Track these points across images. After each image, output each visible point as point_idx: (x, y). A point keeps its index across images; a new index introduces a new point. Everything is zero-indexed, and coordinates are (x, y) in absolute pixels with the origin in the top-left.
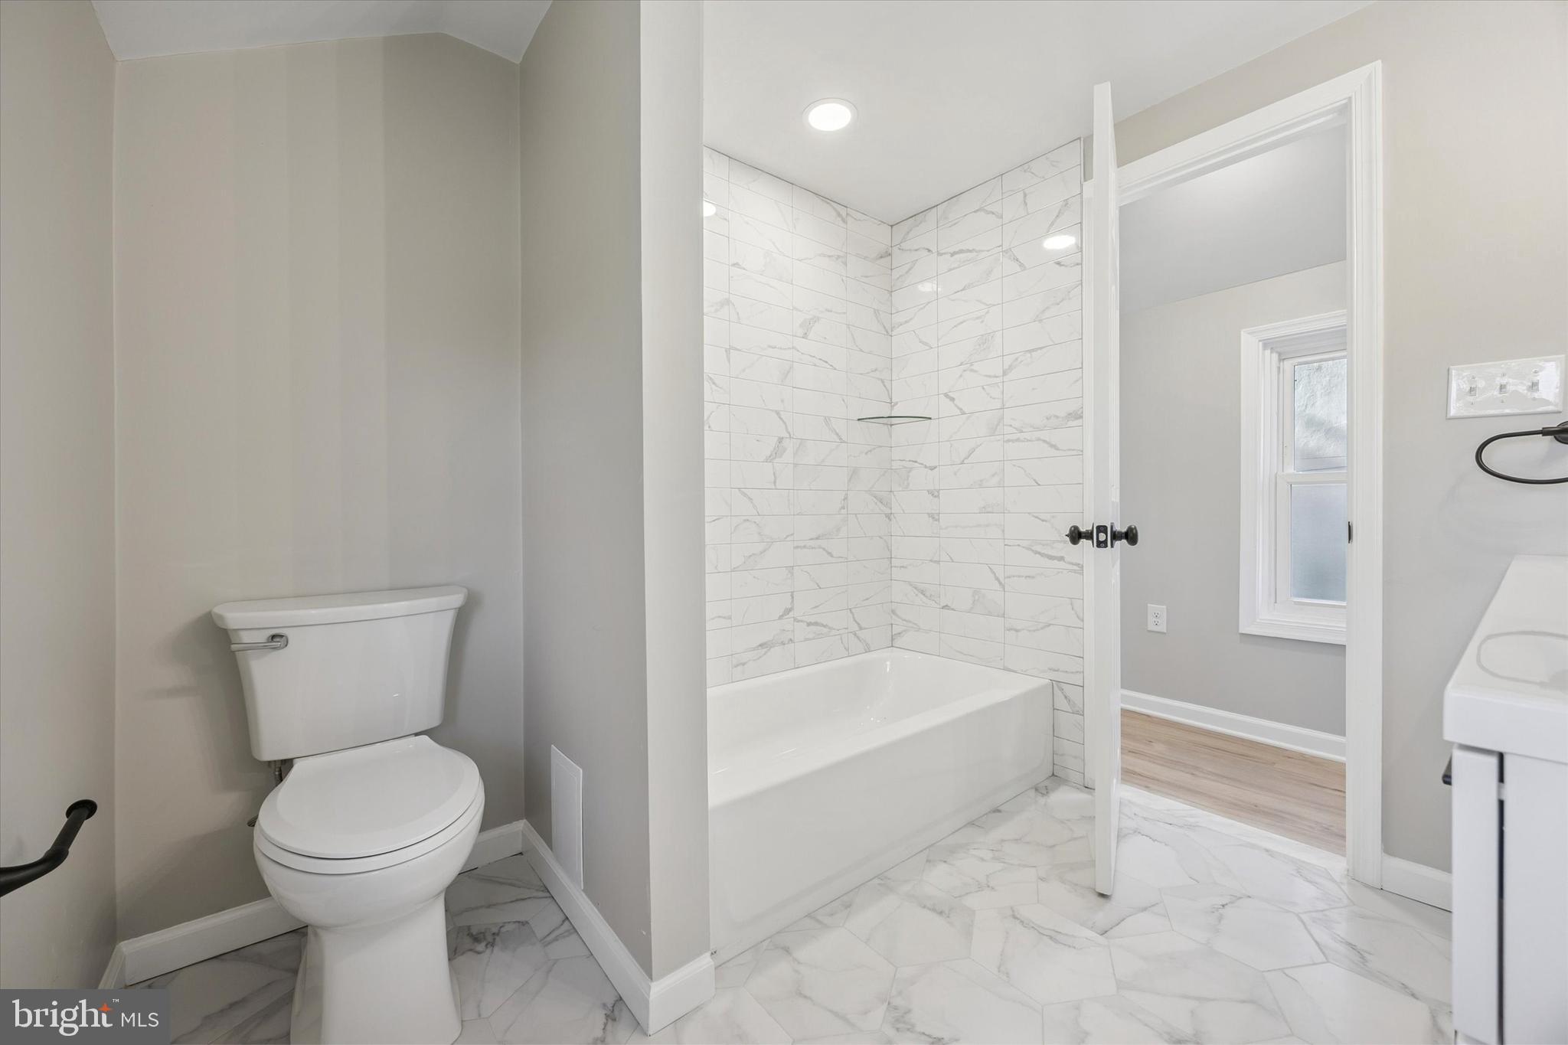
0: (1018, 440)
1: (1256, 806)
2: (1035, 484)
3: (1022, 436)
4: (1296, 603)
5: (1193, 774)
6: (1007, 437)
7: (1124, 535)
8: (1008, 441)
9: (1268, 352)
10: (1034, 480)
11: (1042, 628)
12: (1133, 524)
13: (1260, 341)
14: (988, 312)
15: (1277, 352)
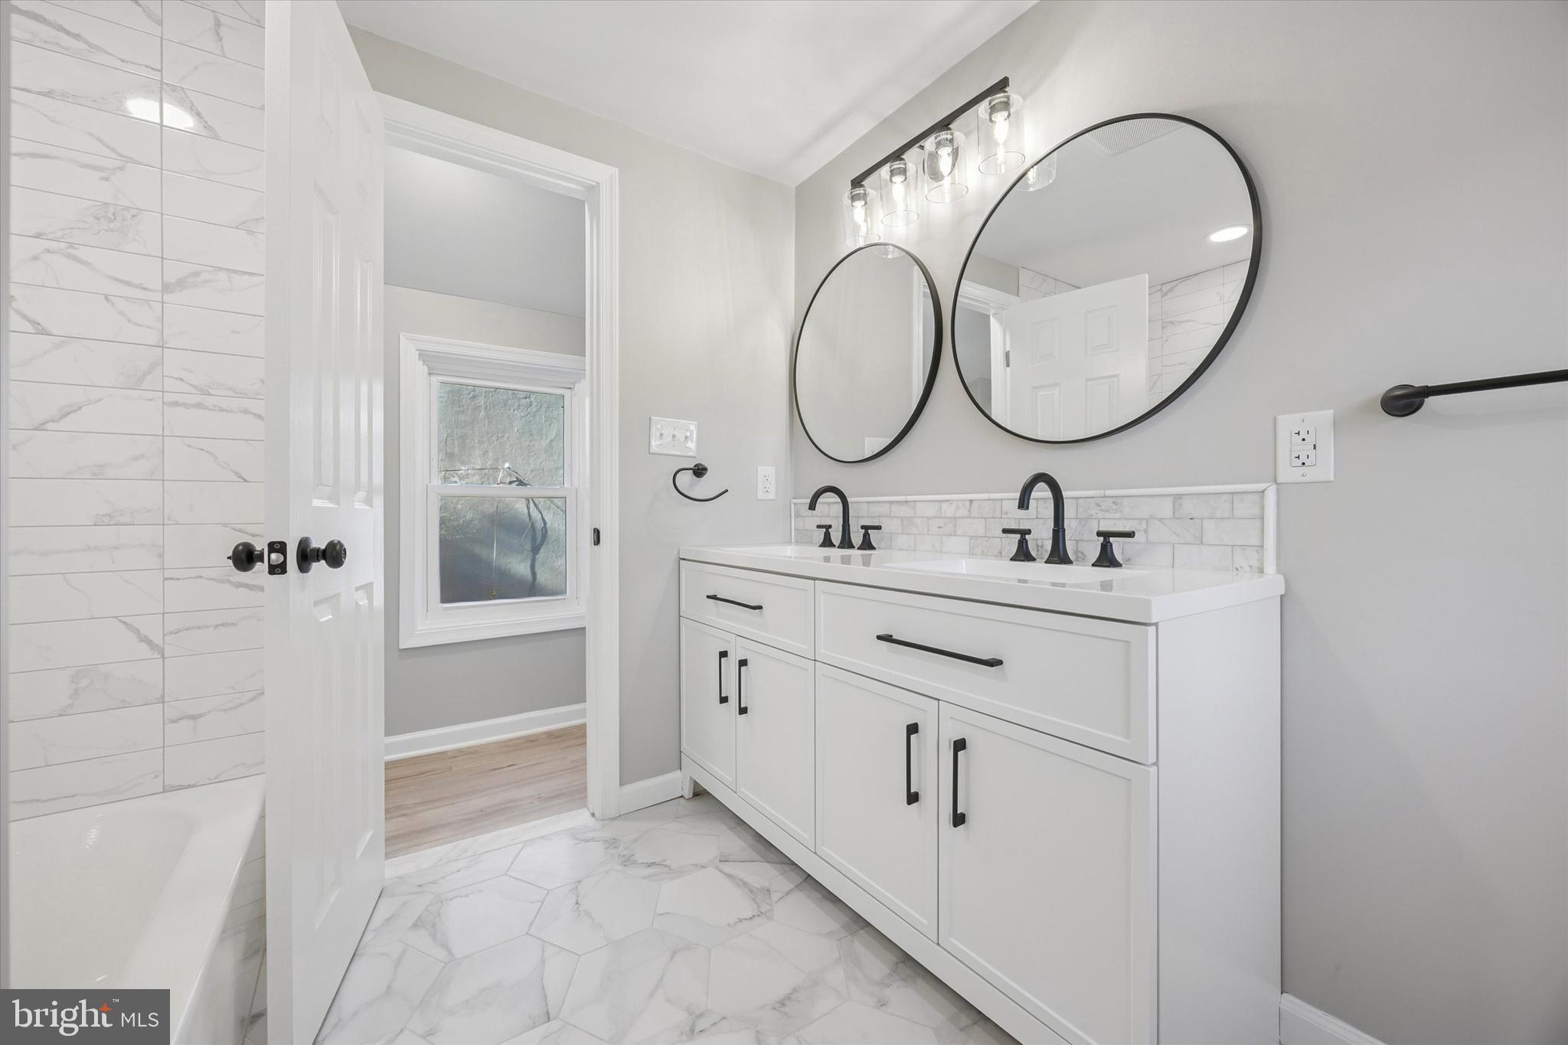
0: (198, 406)
1: (482, 811)
2: (235, 478)
3: (209, 401)
4: (445, 609)
5: (404, 815)
6: (169, 398)
7: (320, 554)
8: (175, 404)
9: (421, 362)
10: (236, 473)
11: (253, 699)
12: (335, 538)
13: (417, 350)
14: (121, 169)
15: (427, 365)
